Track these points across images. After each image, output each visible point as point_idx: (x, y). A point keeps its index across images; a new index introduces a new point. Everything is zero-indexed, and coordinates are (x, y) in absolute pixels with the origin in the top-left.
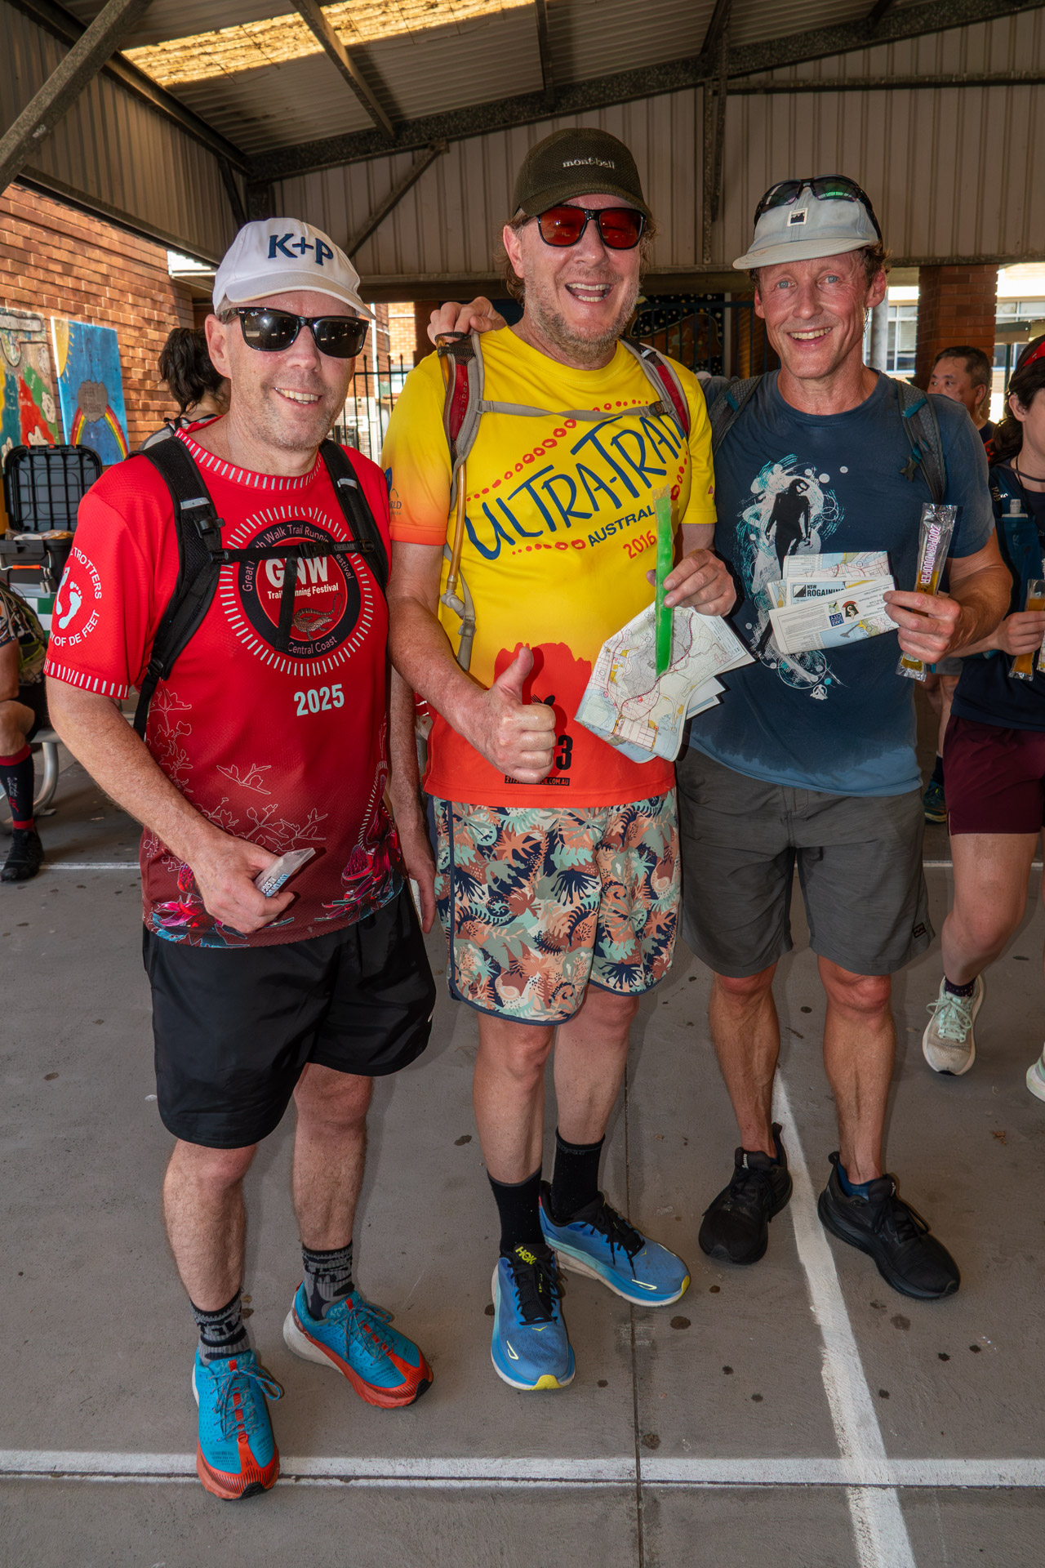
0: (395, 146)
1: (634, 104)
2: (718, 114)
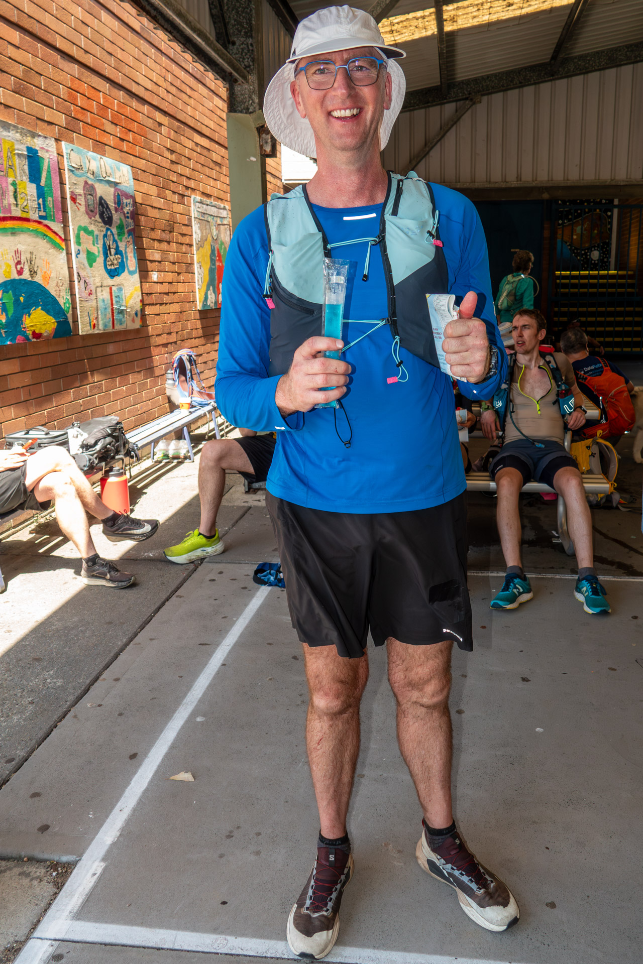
0: (446, 99)
1: (607, 71)
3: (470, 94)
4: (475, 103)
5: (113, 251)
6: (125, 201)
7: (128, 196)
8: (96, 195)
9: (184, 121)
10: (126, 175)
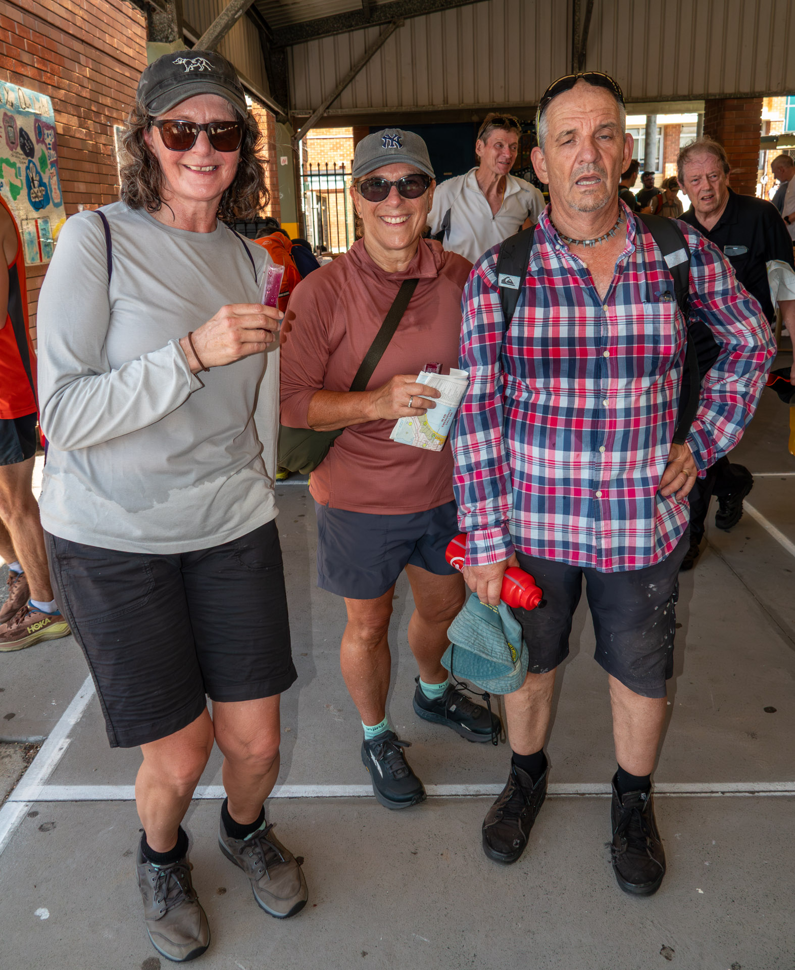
0: (369, 23)
3: (392, 17)
4: (398, 27)
5: (36, 183)
6: (46, 132)
7: (49, 127)
8: (16, 127)
9: (102, 49)
10: (46, 105)
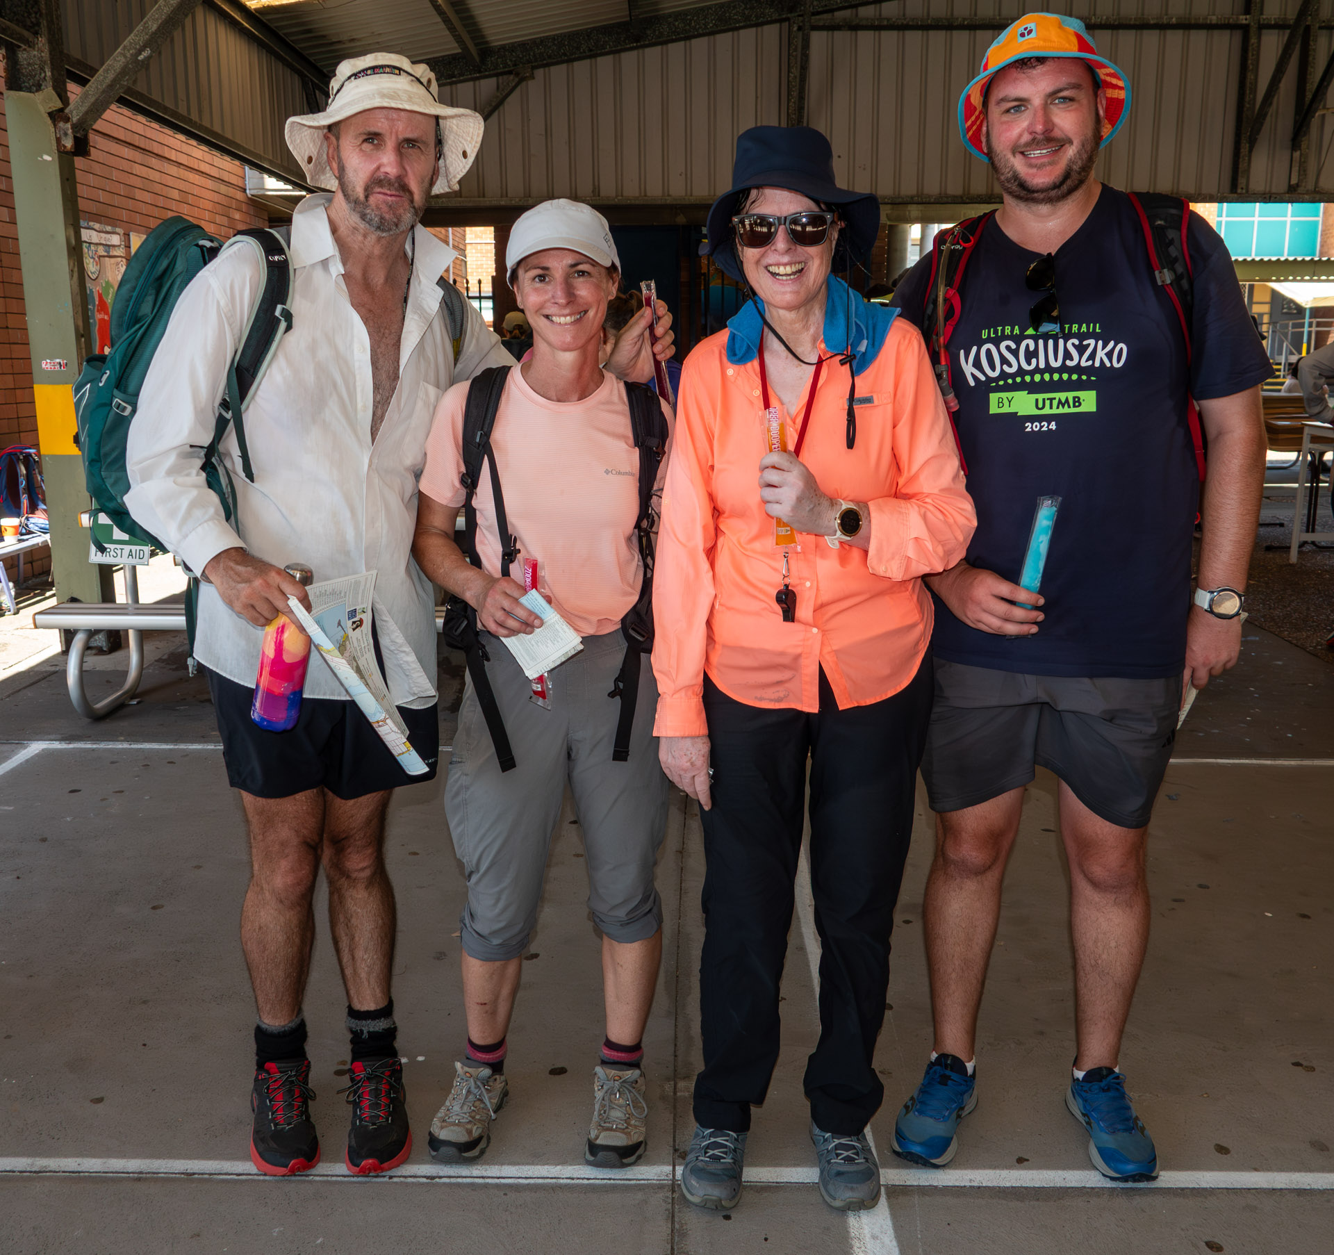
0: (480, 72)
2: (803, 49)
3: (515, 65)
4: (522, 80)
